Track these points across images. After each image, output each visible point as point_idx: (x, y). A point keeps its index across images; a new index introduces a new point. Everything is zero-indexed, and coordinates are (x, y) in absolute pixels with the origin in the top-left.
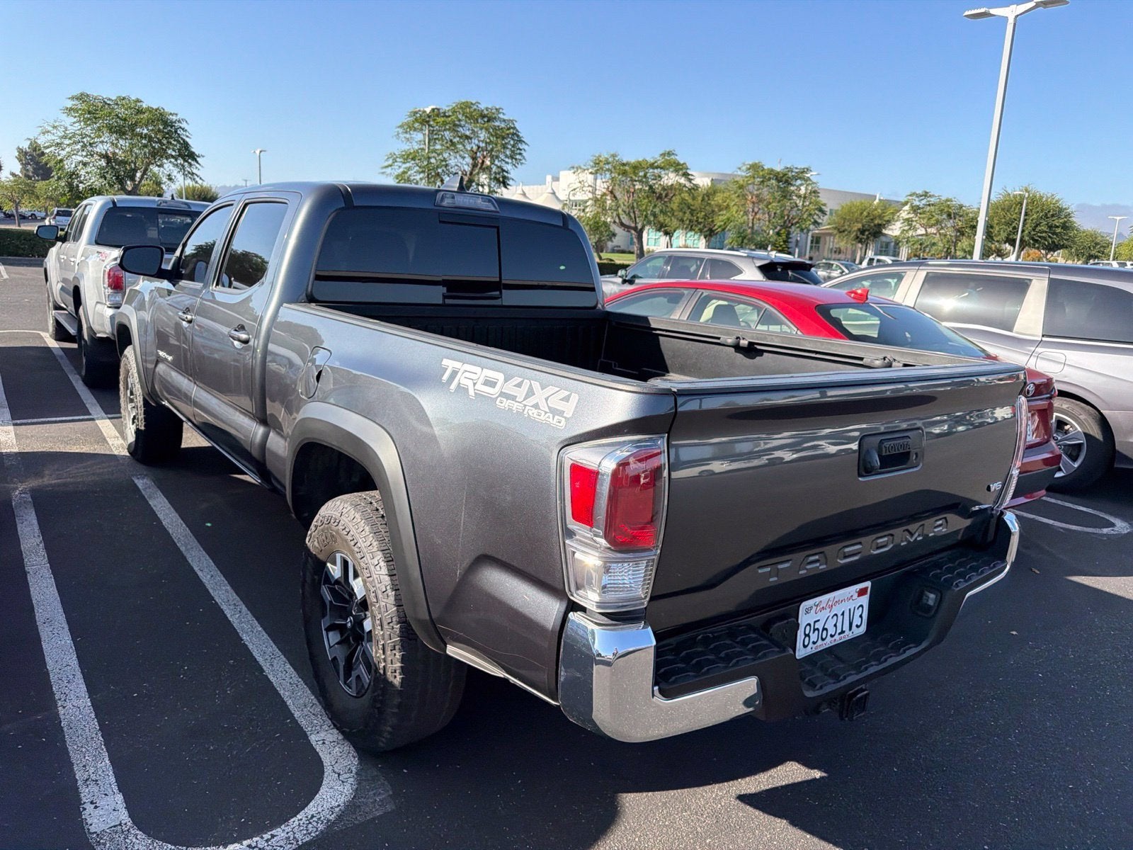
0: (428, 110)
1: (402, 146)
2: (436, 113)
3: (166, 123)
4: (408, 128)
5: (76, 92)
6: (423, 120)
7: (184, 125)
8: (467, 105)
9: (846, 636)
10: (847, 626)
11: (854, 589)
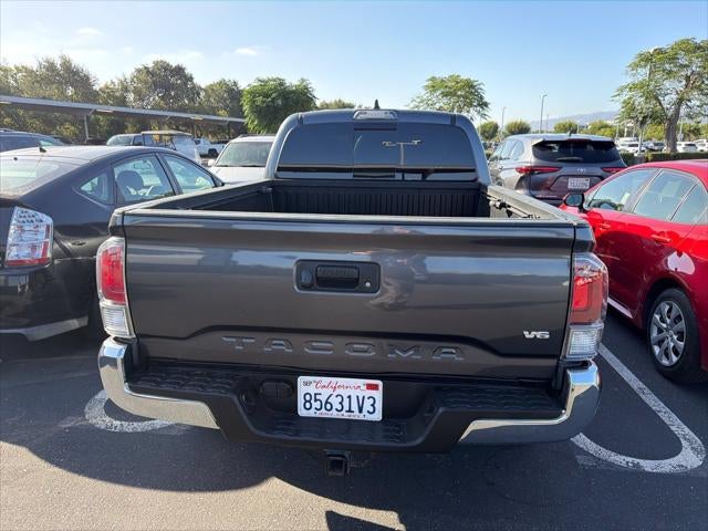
0: (651, 51)
1: (629, 80)
2: (659, 51)
3: (472, 87)
4: (635, 66)
5: (429, 77)
6: (646, 59)
7: (482, 86)
8: (686, 42)
9: (356, 415)
10: (355, 407)
11: (362, 382)
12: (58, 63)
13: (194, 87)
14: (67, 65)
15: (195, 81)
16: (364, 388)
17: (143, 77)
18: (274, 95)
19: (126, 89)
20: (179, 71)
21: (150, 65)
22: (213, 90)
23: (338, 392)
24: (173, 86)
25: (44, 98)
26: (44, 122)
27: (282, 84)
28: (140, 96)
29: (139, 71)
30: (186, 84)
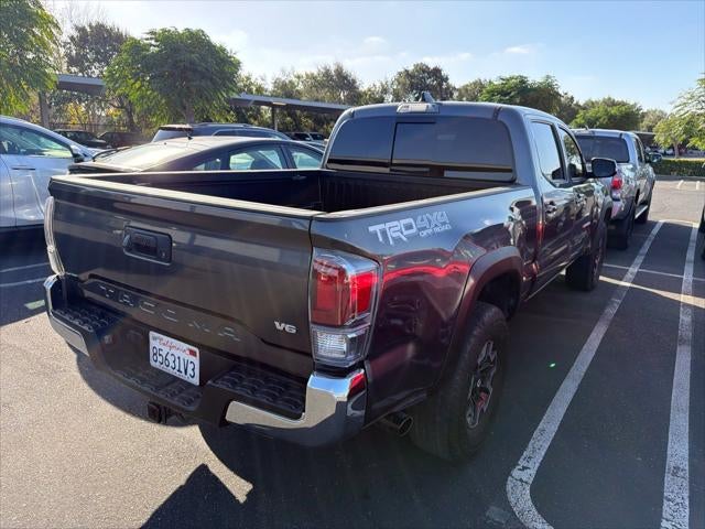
9: (182, 376)
10: (182, 369)
11: (186, 346)
12: (333, 69)
13: (448, 88)
14: (339, 72)
15: (450, 82)
16: (188, 352)
17: (402, 80)
18: (512, 94)
19: (385, 91)
20: (436, 72)
21: (411, 68)
22: (467, 90)
23: (173, 351)
24: (428, 88)
25: (317, 100)
26: (315, 121)
27: (523, 81)
28: (397, 98)
29: (400, 74)
30: (440, 85)
